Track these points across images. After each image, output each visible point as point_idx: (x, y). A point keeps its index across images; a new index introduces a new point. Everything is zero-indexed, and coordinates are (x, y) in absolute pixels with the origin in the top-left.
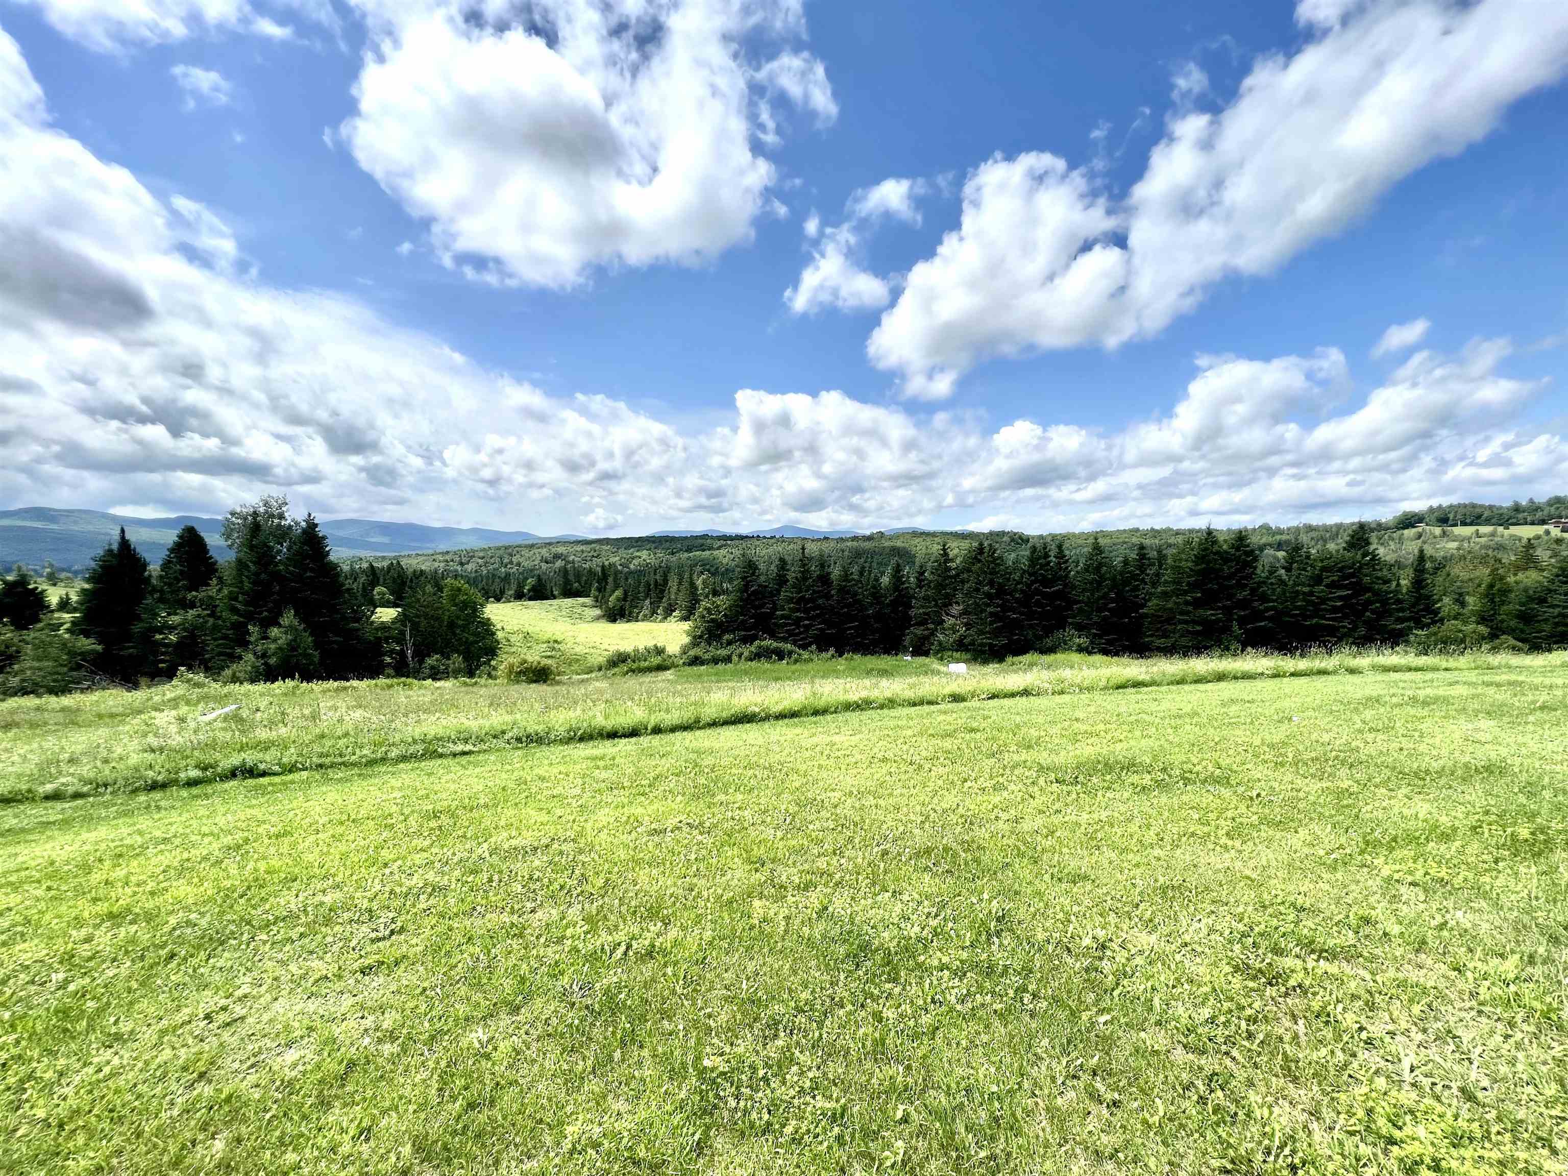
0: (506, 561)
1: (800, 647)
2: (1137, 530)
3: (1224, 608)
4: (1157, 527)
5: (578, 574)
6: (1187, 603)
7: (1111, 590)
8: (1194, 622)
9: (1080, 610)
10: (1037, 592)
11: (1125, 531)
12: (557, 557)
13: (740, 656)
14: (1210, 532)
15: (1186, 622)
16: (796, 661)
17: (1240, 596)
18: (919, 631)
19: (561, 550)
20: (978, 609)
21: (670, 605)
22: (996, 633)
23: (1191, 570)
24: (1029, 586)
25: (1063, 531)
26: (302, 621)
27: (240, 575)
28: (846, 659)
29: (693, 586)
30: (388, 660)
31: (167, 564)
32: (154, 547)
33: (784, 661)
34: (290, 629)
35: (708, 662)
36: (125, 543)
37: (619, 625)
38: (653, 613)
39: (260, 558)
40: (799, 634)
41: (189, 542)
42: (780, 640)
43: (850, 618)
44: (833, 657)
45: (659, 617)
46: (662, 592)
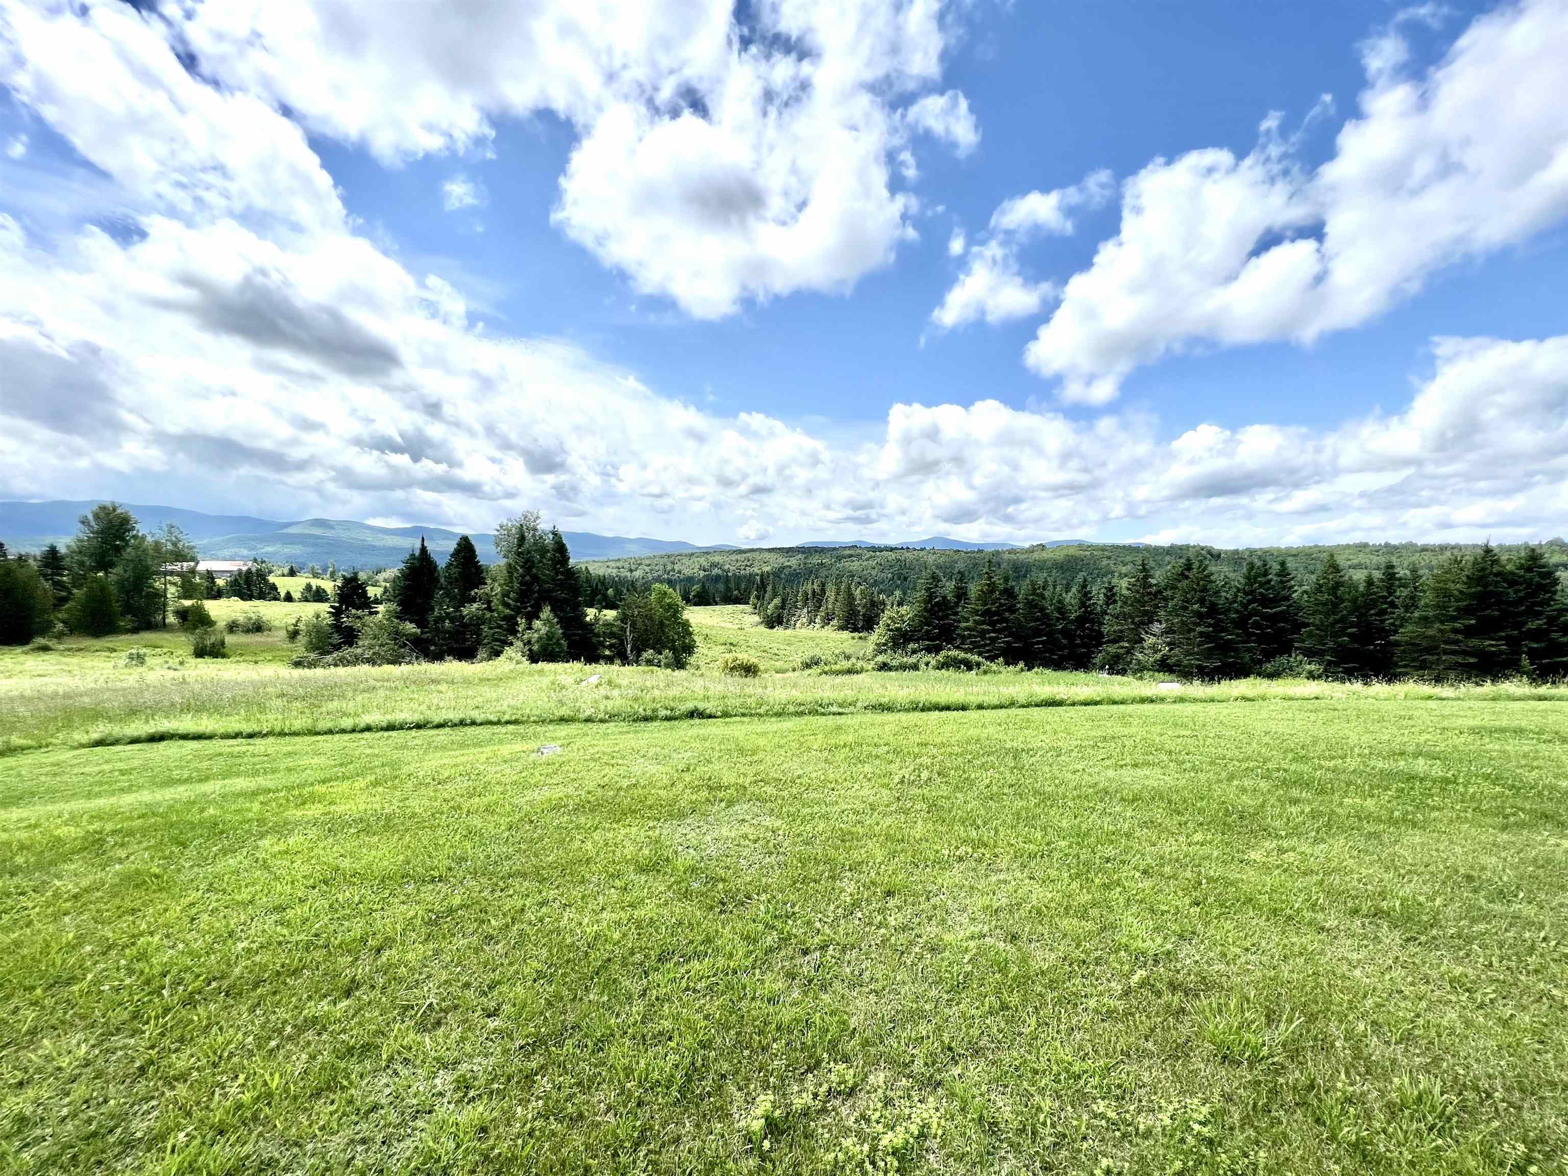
0: (669, 568)
1: (987, 658)
2: (1366, 545)
3: (1508, 639)
4: (1394, 542)
5: (738, 579)
6: (1456, 631)
7: (1351, 613)
8: (1464, 653)
9: (1310, 635)
10: (1255, 613)
11: (1348, 546)
12: (714, 565)
13: (927, 664)
14: (1488, 551)
15: (1453, 653)
16: (985, 672)
17: (1532, 625)
18: (1112, 649)
19: (717, 559)
20: (1186, 629)
21: (827, 614)
22: (1208, 655)
23: (1461, 592)
24: (1245, 606)
25: (1265, 545)
26: (556, 616)
27: (511, 577)
28: (1037, 673)
29: (850, 597)
30: (607, 653)
31: (449, 565)
32: (442, 553)
33: (973, 672)
34: (547, 622)
35: (896, 669)
36: (423, 549)
37: (779, 632)
38: (811, 621)
39: (525, 563)
40: (985, 645)
41: (465, 549)
42: (966, 651)
43: (1037, 633)
44: (1022, 670)
45: (817, 626)
46: (820, 601)
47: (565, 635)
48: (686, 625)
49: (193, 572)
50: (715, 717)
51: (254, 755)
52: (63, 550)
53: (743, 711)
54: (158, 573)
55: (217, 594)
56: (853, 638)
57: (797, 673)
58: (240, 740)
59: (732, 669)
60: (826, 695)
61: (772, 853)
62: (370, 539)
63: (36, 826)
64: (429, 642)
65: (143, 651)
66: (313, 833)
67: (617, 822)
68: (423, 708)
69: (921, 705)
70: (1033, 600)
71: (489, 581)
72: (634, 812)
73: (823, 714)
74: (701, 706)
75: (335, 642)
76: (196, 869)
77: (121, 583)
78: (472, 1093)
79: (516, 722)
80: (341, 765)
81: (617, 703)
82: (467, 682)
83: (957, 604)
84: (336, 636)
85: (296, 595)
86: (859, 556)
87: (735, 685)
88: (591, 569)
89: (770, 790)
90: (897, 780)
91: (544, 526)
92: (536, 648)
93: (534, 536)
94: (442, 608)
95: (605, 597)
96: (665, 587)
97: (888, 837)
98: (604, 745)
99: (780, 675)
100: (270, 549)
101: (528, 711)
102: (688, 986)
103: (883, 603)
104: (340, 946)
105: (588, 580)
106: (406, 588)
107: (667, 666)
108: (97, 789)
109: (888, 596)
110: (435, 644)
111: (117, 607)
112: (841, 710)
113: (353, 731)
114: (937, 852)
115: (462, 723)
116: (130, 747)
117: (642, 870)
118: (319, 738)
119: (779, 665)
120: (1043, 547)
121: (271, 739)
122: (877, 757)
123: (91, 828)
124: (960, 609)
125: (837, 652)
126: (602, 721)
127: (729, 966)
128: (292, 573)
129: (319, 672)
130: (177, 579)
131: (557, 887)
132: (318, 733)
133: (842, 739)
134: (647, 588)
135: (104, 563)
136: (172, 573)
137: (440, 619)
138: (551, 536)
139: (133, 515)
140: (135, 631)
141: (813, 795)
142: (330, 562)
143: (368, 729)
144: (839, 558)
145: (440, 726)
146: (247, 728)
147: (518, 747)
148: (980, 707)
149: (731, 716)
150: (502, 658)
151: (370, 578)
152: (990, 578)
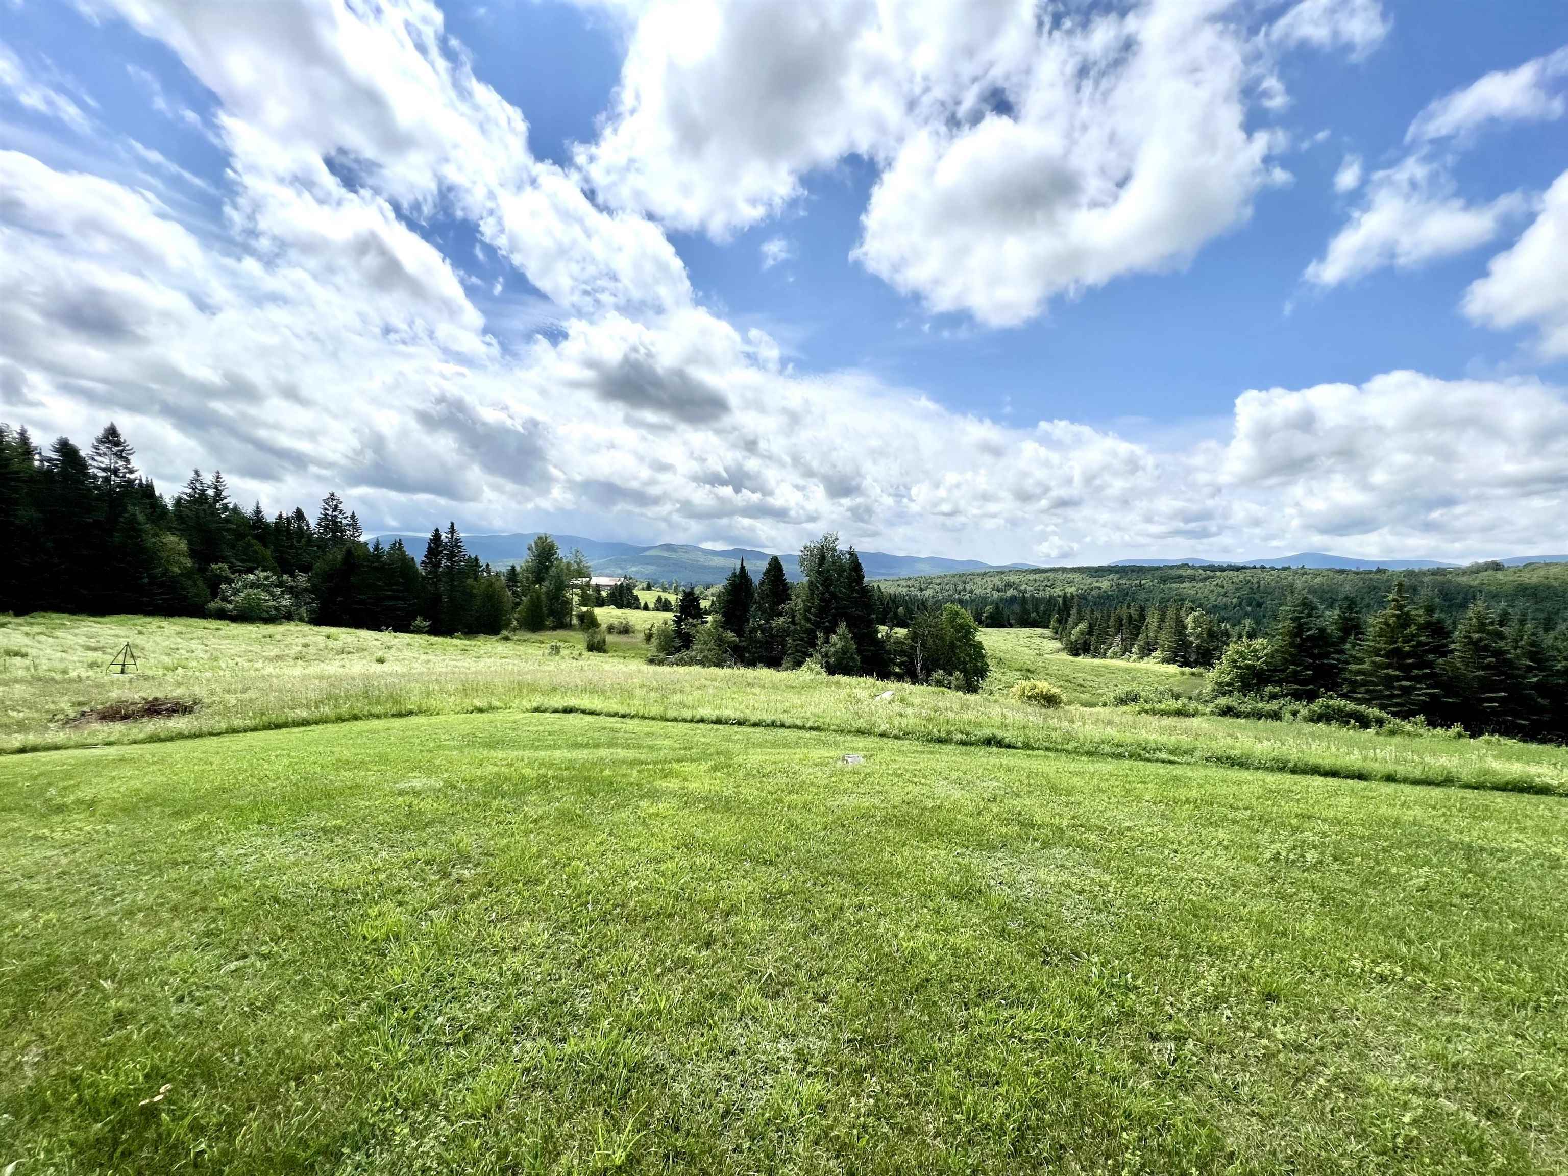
0: (960, 588)
1: (1395, 714)
5: (1036, 602)
12: (1009, 585)
13: (1295, 714)
16: (1392, 733)
19: (1013, 578)
21: (1148, 644)
26: (850, 631)
27: (812, 594)
28: (1488, 742)
29: (1181, 626)
30: (897, 670)
31: (762, 583)
32: (756, 572)
33: (1371, 731)
34: (842, 637)
35: (1247, 716)
36: (743, 568)
37: (1084, 661)
38: (1126, 650)
39: (825, 581)
40: (1392, 696)
41: (775, 566)
42: (1359, 702)
43: (1487, 685)
44: (1459, 736)
45: (1134, 657)
46: (1138, 628)
47: (859, 651)
48: (979, 646)
49: (588, 585)
50: (1014, 748)
51: (626, 732)
52: (518, 569)
53: (1046, 744)
54: (568, 586)
55: (601, 603)
56: (1183, 674)
57: (1107, 710)
58: (616, 719)
59: (1029, 697)
60: (1152, 737)
61: (1101, 911)
62: (702, 559)
63: (512, 765)
64: (745, 649)
65: (559, 644)
66: (675, 803)
67: (925, 842)
68: (742, 707)
69: (1291, 765)
70: (1480, 640)
71: (794, 598)
72: (940, 834)
73: (1149, 760)
74: (1000, 734)
75: (677, 645)
76: (602, 816)
77: (547, 593)
78: (810, 1069)
79: (818, 729)
80: (685, 749)
81: (910, 721)
82: (775, 687)
83: (1343, 640)
84: (677, 640)
85: (651, 606)
86: (1192, 579)
87: (1034, 716)
88: (882, 587)
89: (1093, 838)
90: (1268, 855)
91: (842, 546)
92: (832, 660)
93: (833, 556)
94: (756, 621)
95: (896, 614)
96: (957, 607)
97: (1261, 924)
98: (903, 763)
99: (1087, 709)
100: (634, 569)
101: (828, 720)
102: (1013, 1033)
103: (1227, 634)
104: (699, 902)
105: (880, 598)
106: (729, 601)
107: (958, 688)
108: (537, 744)
109: (1233, 626)
110: (749, 652)
111: (545, 610)
112: (1172, 758)
113: (691, 721)
114: (1342, 961)
115: (773, 725)
116: (553, 715)
117: (953, 896)
118: (669, 724)
119: (1085, 697)
120: (1497, 567)
121: (636, 721)
122: (1235, 822)
123: (541, 772)
124: (1348, 646)
125: (1161, 688)
126: (896, 737)
127: (1059, 1026)
128: (649, 588)
129: (666, 669)
130: (579, 591)
131: (872, 894)
132: (667, 720)
133: (1182, 793)
134: (938, 605)
135: (539, 580)
136: (576, 586)
137: (753, 631)
138: (848, 556)
139: (556, 543)
140: (554, 628)
141: (1148, 854)
142: (674, 578)
143: (702, 720)
144: (1164, 580)
145: (755, 725)
146: (622, 710)
147: (825, 753)
148: (1390, 778)
149: (1033, 749)
150: (804, 668)
151: (701, 593)
152: (1400, 607)
